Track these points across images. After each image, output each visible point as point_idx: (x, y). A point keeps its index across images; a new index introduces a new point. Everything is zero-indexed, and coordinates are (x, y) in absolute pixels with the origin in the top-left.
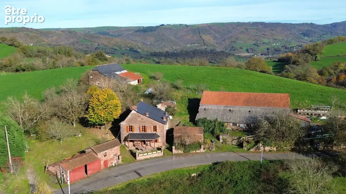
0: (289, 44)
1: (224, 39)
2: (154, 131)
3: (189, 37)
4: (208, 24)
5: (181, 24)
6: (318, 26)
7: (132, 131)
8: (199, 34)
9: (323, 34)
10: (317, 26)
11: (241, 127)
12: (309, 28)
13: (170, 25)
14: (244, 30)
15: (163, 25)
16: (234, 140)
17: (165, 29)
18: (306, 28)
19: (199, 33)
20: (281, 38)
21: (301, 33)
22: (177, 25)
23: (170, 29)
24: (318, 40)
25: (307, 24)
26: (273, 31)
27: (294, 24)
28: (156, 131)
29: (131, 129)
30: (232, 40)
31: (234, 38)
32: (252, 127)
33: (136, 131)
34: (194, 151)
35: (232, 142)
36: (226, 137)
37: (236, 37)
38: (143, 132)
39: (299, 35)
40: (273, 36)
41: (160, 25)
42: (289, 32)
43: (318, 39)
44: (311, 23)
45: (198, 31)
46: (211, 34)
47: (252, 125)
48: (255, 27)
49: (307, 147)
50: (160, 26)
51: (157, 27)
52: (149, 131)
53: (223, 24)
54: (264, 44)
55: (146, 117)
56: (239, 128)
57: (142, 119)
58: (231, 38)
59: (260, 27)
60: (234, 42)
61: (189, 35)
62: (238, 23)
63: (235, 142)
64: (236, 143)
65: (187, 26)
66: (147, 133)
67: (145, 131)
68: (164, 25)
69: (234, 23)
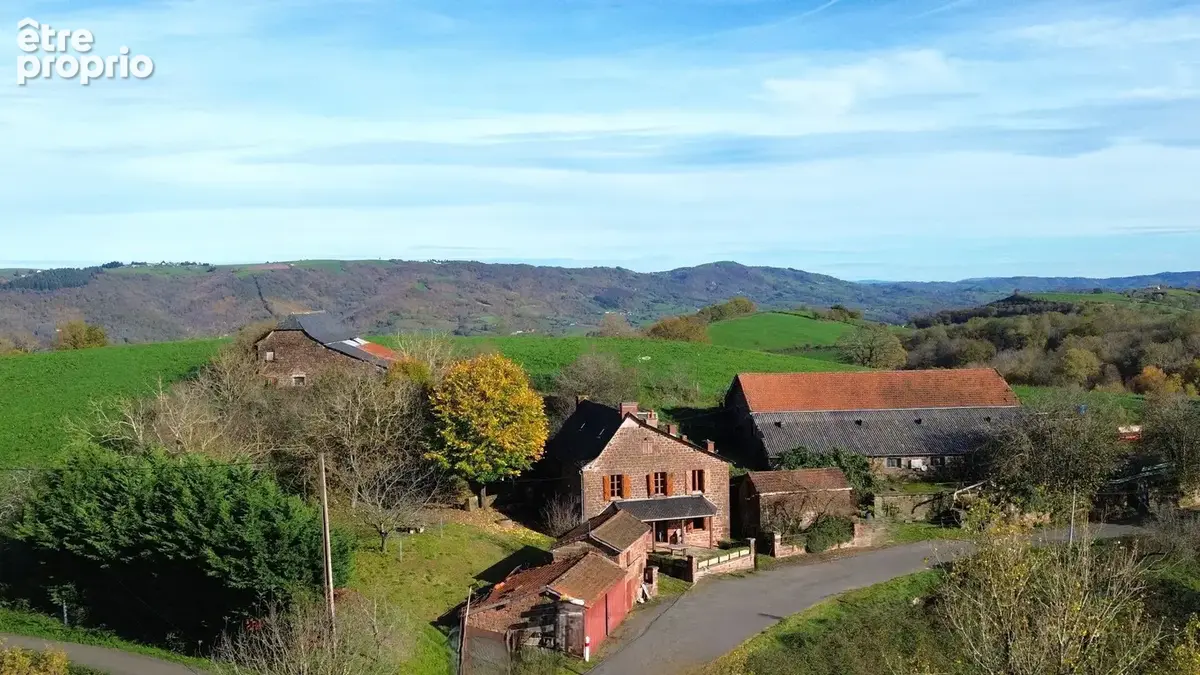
0: (564, 331)
1: (351, 314)
2: (694, 489)
3: (220, 307)
4: (292, 262)
5: (187, 264)
6: (638, 277)
7: (620, 494)
8: (258, 299)
9: (654, 301)
10: (636, 277)
11: (915, 470)
12: (615, 284)
13: (145, 264)
14: (419, 287)
15: (115, 265)
16: (920, 505)
17: (126, 278)
18: (605, 283)
19: (260, 294)
20: (537, 314)
21: (592, 296)
22: (170, 266)
23: (146, 278)
24: (644, 319)
25: (604, 270)
26: (509, 288)
27: (570, 271)
28: (701, 488)
29: (616, 490)
30: (381, 320)
31: (386, 311)
32: (949, 464)
33: (636, 494)
34: (836, 547)
35: (913, 512)
36: (894, 499)
37: (391, 309)
38: (660, 496)
39: (587, 304)
40: (512, 306)
41: (104, 266)
42: (559, 294)
43: (644, 316)
44: (618, 268)
45: (254, 286)
46: (304, 298)
47: (946, 458)
48: (452, 278)
49: (1121, 506)
50: (105, 269)
51: (94, 272)
52: (681, 490)
53: (343, 263)
54: (486, 329)
55: (669, 440)
56: (910, 471)
57: (655, 448)
58: (378, 312)
59: (467, 276)
60: (389, 324)
61: (221, 302)
62: (392, 261)
63: (921, 514)
64: (926, 516)
65: (211, 269)
66: (673, 497)
67: (664, 491)
68: (122, 264)
69: (380, 262)
